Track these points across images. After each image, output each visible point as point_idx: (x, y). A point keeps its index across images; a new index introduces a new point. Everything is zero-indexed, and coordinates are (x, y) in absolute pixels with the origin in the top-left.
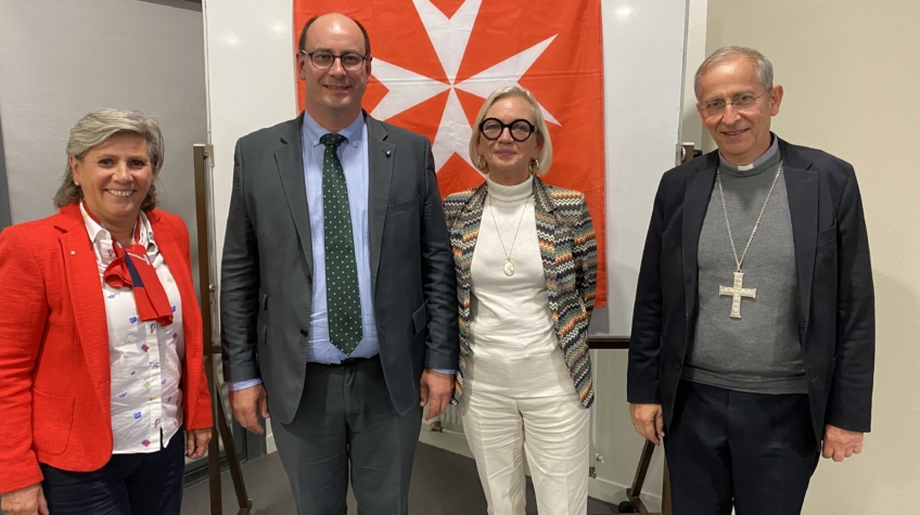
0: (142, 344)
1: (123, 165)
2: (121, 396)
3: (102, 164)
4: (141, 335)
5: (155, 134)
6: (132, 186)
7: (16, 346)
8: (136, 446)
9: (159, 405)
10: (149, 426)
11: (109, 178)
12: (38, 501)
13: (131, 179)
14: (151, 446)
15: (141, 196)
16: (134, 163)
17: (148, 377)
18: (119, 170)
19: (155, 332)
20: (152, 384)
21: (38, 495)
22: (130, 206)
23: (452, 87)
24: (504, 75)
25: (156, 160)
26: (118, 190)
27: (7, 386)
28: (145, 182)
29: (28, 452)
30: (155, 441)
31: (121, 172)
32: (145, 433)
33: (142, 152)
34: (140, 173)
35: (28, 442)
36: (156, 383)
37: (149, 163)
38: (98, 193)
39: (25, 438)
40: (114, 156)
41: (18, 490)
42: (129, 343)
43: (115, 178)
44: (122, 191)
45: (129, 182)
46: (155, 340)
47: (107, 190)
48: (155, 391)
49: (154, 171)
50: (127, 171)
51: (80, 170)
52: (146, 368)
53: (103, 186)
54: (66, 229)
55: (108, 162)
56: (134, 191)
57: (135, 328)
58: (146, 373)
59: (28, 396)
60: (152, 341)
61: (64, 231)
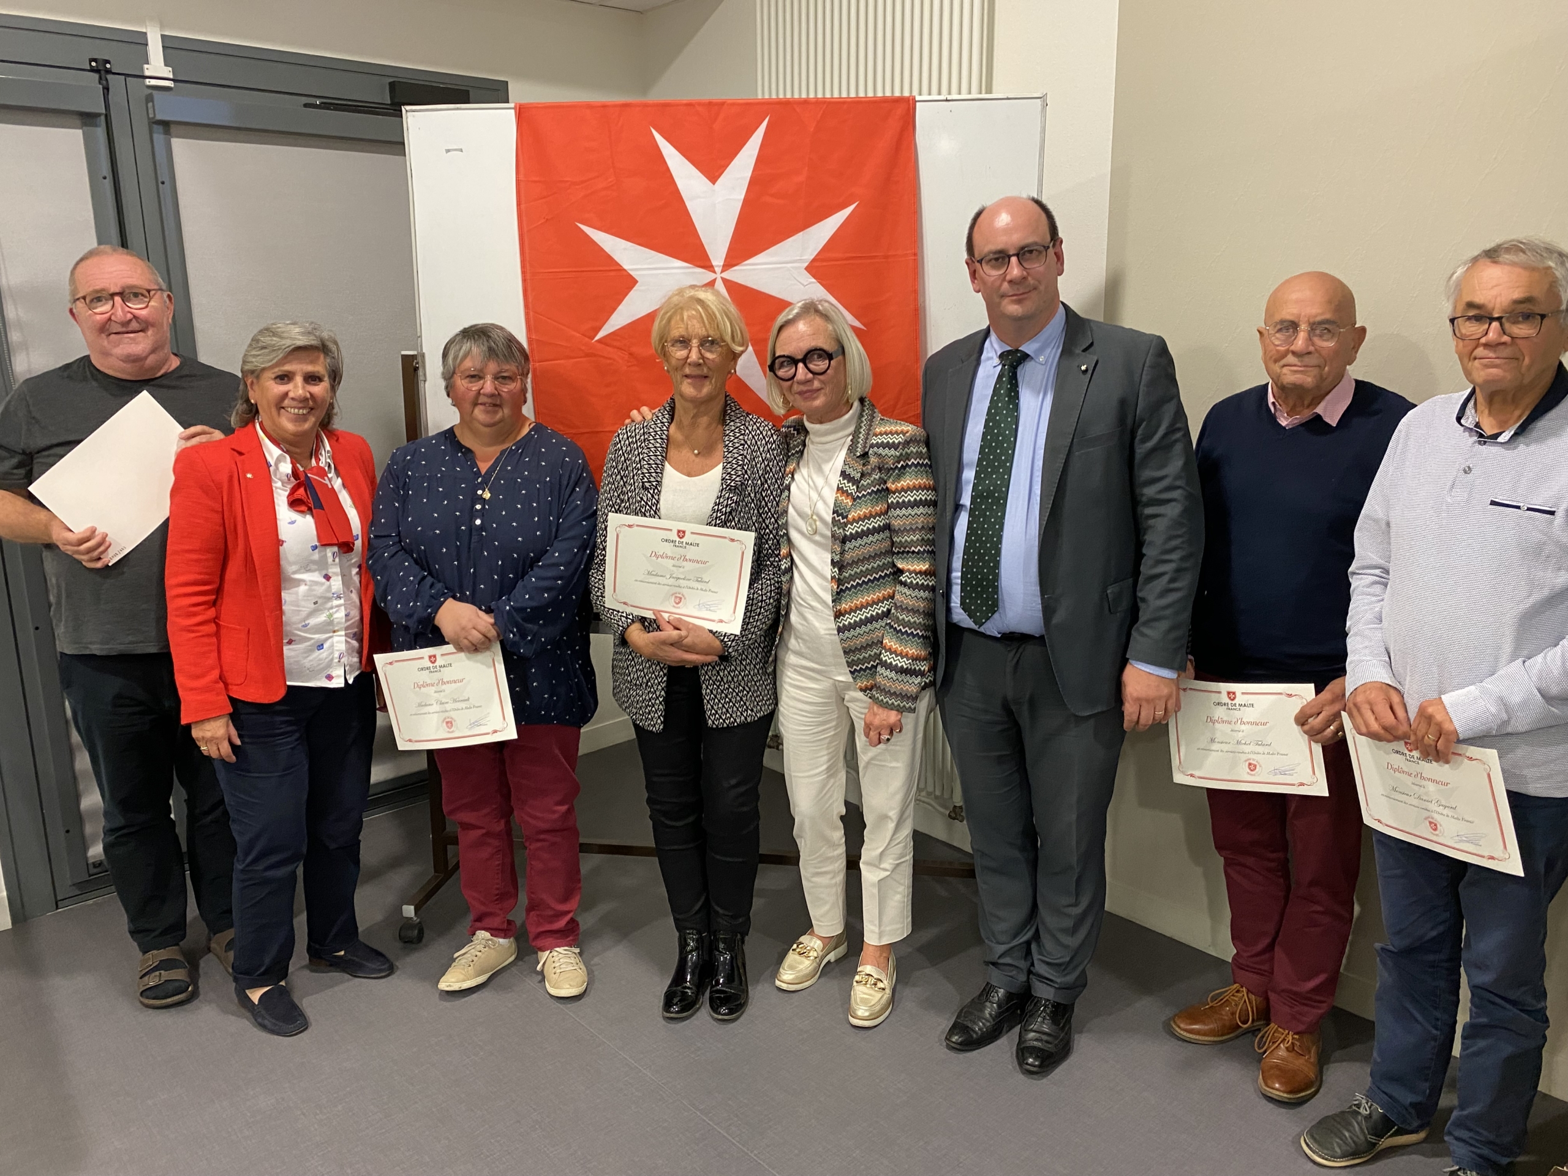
0: (324, 573)
1: (299, 379)
2: (303, 626)
3: (278, 380)
4: (322, 565)
5: (333, 348)
6: (309, 404)
7: (200, 573)
8: (320, 680)
9: (343, 638)
10: (332, 659)
11: (286, 394)
12: (228, 730)
13: (308, 395)
14: (334, 681)
15: (321, 413)
16: (311, 378)
17: (332, 608)
18: (296, 387)
19: (337, 560)
20: (335, 616)
21: (228, 726)
22: (307, 426)
23: (718, 276)
24: (788, 259)
25: (335, 376)
26: (295, 408)
27: (195, 614)
28: (324, 400)
29: (216, 682)
30: (338, 676)
31: (297, 388)
32: (329, 665)
33: (319, 368)
34: (318, 389)
35: (216, 673)
36: (340, 615)
37: (326, 379)
38: (274, 411)
39: (213, 669)
40: (290, 372)
41: (208, 720)
42: (309, 571)
43: (291, 395)
44: (299, 408)
45: (306, 400)
46: (338, 570)
47: (283, 408)
48: (339, 623)
49: (333, 388)
50: (304, 388)
51: (256, 387)
52: (329, 599)
53: (280, 404)
54: (243, 451)
55: (285, 378)
56: (312, 409)
57: (316, 556)
58: (329, 605)
59: (212, 628)
60: (334, 570)
61: (241, 454)
